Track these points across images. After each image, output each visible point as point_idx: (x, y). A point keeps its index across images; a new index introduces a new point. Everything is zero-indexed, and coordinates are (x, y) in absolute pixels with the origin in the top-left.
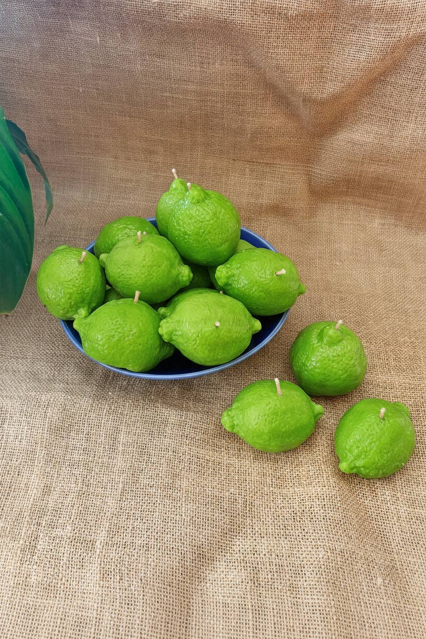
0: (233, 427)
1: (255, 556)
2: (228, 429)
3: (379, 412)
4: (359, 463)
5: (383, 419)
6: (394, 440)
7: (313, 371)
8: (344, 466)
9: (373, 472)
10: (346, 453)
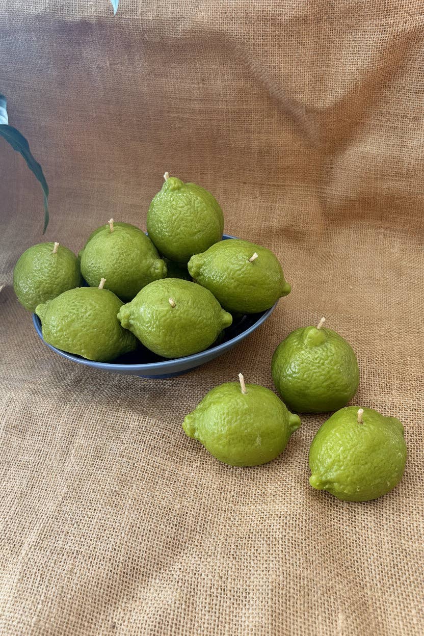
0: (193, 430)
1: (195, 576)
2: (189, 434)
3: (356, 415)
4: (332, 476)
5: (362, 423)
6: (373, 448)
7: (292, 377)
8: (313, 479)
9: (349, 487)
10: (317, 466)
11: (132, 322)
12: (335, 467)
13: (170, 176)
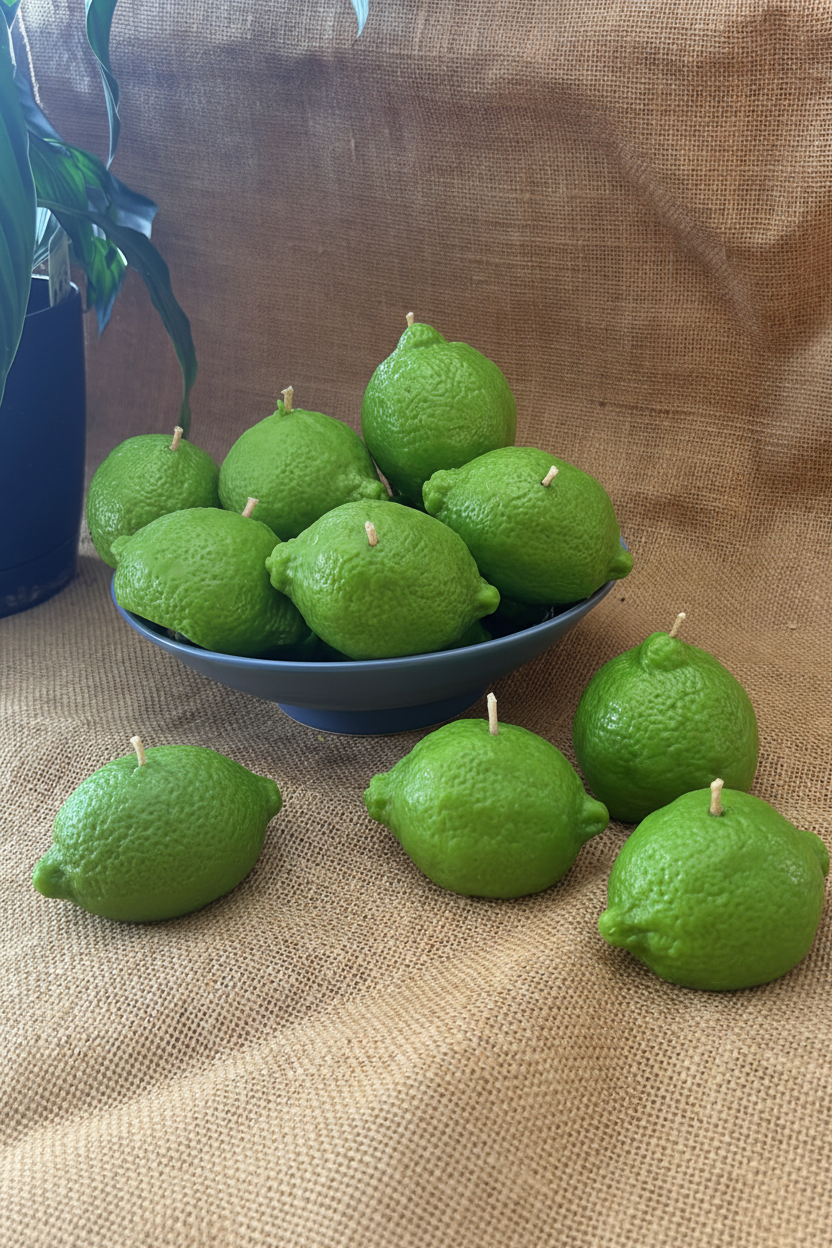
0: (382, 804)
8: (606, 921)
10: (619, 895)
11: (290, 573)
12: (653, 896)
13: (416, 319)
